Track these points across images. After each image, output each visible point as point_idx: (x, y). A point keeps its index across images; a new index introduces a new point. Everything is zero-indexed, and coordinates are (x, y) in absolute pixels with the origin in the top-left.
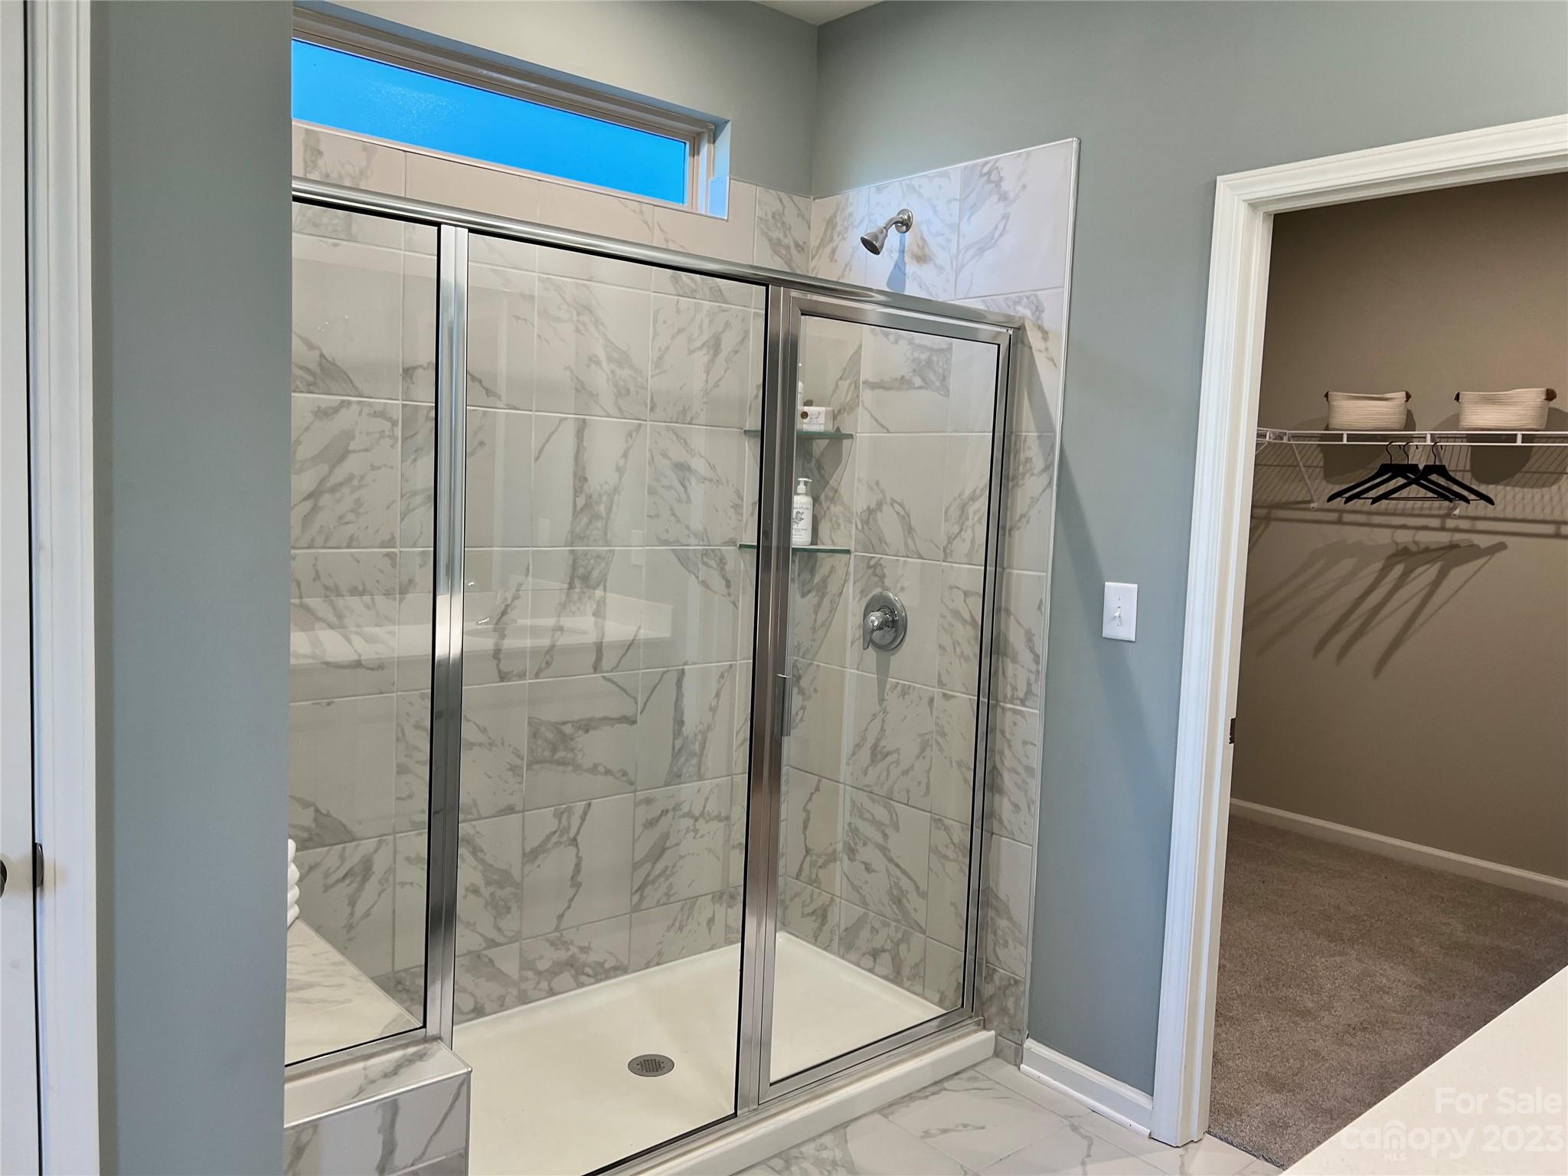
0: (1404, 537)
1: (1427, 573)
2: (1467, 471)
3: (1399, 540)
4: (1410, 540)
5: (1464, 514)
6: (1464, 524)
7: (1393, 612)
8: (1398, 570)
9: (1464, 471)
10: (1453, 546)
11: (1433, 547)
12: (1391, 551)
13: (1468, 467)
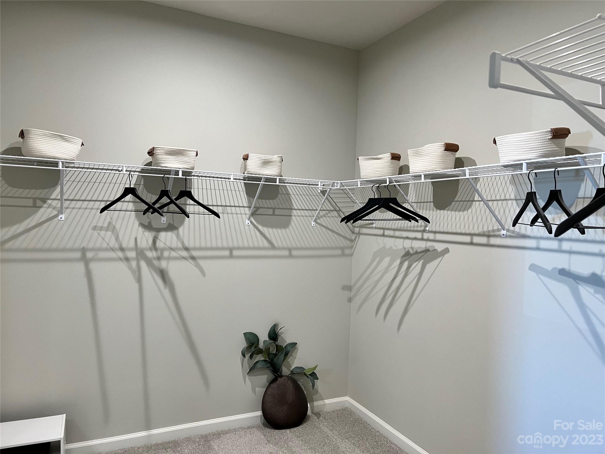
0: (408, 244)
1: (417, 267)
2: (432, 202)
3: (406, 246)
4: (410, 246)
5: (430, 230)
6: (431, 236)
7: (405, 290)
8: (406, 264)
9: (430, 202)
10: (427, 251)
11: (419, 251)
12: (403, 253)
13: (432, 200)
